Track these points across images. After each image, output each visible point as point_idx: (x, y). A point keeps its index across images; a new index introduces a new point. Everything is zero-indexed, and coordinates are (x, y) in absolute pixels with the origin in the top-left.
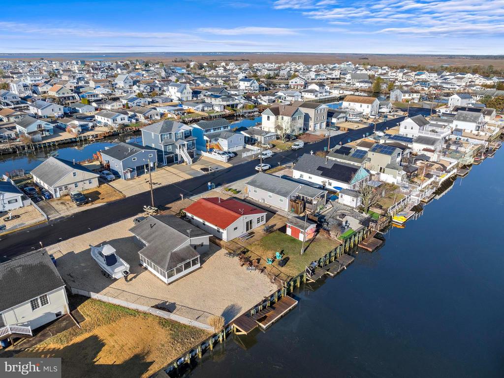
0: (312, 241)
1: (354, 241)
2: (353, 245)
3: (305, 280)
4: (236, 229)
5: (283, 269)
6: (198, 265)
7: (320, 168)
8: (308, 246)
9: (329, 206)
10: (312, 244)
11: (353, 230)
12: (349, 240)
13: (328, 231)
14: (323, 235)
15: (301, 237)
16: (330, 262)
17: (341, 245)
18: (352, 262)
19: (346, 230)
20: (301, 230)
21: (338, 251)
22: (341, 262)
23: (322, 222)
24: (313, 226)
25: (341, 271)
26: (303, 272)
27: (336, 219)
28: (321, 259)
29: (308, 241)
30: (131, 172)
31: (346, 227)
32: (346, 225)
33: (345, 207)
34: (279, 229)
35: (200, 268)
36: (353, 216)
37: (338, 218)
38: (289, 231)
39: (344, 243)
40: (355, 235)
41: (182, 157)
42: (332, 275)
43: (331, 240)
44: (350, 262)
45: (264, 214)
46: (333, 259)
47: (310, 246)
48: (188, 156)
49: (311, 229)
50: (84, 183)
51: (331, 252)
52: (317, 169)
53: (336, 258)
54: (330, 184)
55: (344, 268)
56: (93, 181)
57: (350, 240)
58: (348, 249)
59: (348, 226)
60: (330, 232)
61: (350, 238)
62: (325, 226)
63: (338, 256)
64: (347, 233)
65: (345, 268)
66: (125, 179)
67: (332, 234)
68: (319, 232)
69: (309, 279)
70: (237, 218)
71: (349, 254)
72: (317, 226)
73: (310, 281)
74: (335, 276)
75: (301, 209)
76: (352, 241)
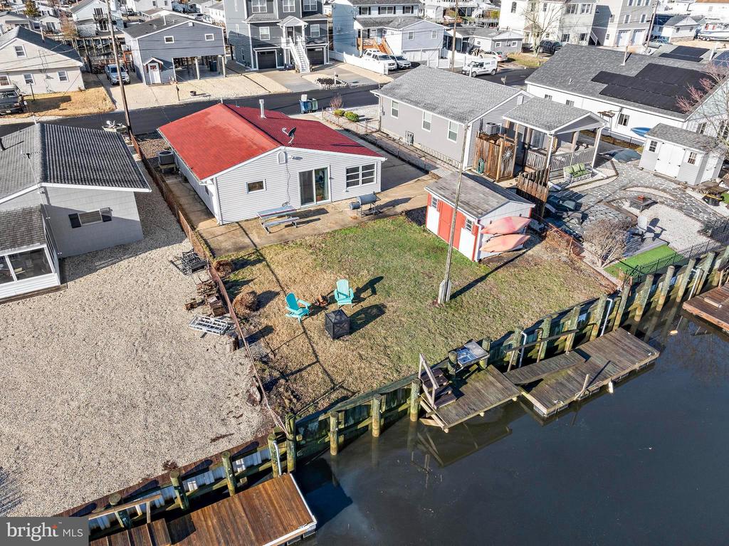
0: (503, 262)
1: (672, 287)
2: (661, 301)
3: (413, 411)
4: (254, 187)
5: (331, 349)
6: (52, 279)
7: (601, 77)
8: (482, 279)
9: (605, 171)
10: (501, 273)
11: (672, 249)
12: (649, 279)
13: (578, 239)
14: (555, 250)
15: (466, 245)
16: (552, 351)
17: (615, 294)
18: (644, 369)
19: (649, 244)
20: (469, 217)
21: (597, 313)
22: (597, 360)
23: (566, 210)
24: (520, 212)
25: (586, 399)
26: (408, 379)
27: (619, 209)
28: (511, 333)
29: (490, 260)
30: (162, 68)
31: (649, 235)
32: (649, 230)
33: (658, 181)
34: (409, 213)
35: (57, 289)
36: (681, 208)
37: (626, 206)
38: (433, 220)
39: (627, 289)
40: (678, 268)
41: (292, 58)
42: (543, 410)
43: (578, 269)
44: (637, 366)
45: (378, 161)
46: (569, 344)
47: (490, 278)
48: (306, 56)
49: (508, 220)
50: (48, 77)
51: (563, 314)
52: (592, 80)
53: (580, 338)
54: (623, 121)
55: (605, 387)
56: (69, 74)
57: (655, 283)
58: (639, 313)
59: (657, 236)
60: (585, 245)
61: (657, 277)
62: (573, 222)
63: (594, 333)
64: (646, 256)
65: (611, 390)
66: (148, 83)
67: (591, 252)
68: (543, 238)
69: (428, 410)
70: (264, 150)
71: (640, 334)
72: (534, 214)
73: (430, 422)
74: (552, 417)
75: (506, 162)
76: (664, 286)
